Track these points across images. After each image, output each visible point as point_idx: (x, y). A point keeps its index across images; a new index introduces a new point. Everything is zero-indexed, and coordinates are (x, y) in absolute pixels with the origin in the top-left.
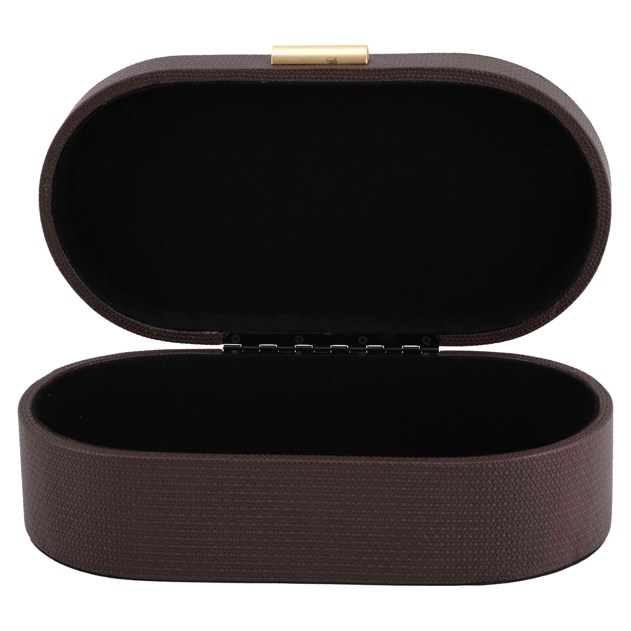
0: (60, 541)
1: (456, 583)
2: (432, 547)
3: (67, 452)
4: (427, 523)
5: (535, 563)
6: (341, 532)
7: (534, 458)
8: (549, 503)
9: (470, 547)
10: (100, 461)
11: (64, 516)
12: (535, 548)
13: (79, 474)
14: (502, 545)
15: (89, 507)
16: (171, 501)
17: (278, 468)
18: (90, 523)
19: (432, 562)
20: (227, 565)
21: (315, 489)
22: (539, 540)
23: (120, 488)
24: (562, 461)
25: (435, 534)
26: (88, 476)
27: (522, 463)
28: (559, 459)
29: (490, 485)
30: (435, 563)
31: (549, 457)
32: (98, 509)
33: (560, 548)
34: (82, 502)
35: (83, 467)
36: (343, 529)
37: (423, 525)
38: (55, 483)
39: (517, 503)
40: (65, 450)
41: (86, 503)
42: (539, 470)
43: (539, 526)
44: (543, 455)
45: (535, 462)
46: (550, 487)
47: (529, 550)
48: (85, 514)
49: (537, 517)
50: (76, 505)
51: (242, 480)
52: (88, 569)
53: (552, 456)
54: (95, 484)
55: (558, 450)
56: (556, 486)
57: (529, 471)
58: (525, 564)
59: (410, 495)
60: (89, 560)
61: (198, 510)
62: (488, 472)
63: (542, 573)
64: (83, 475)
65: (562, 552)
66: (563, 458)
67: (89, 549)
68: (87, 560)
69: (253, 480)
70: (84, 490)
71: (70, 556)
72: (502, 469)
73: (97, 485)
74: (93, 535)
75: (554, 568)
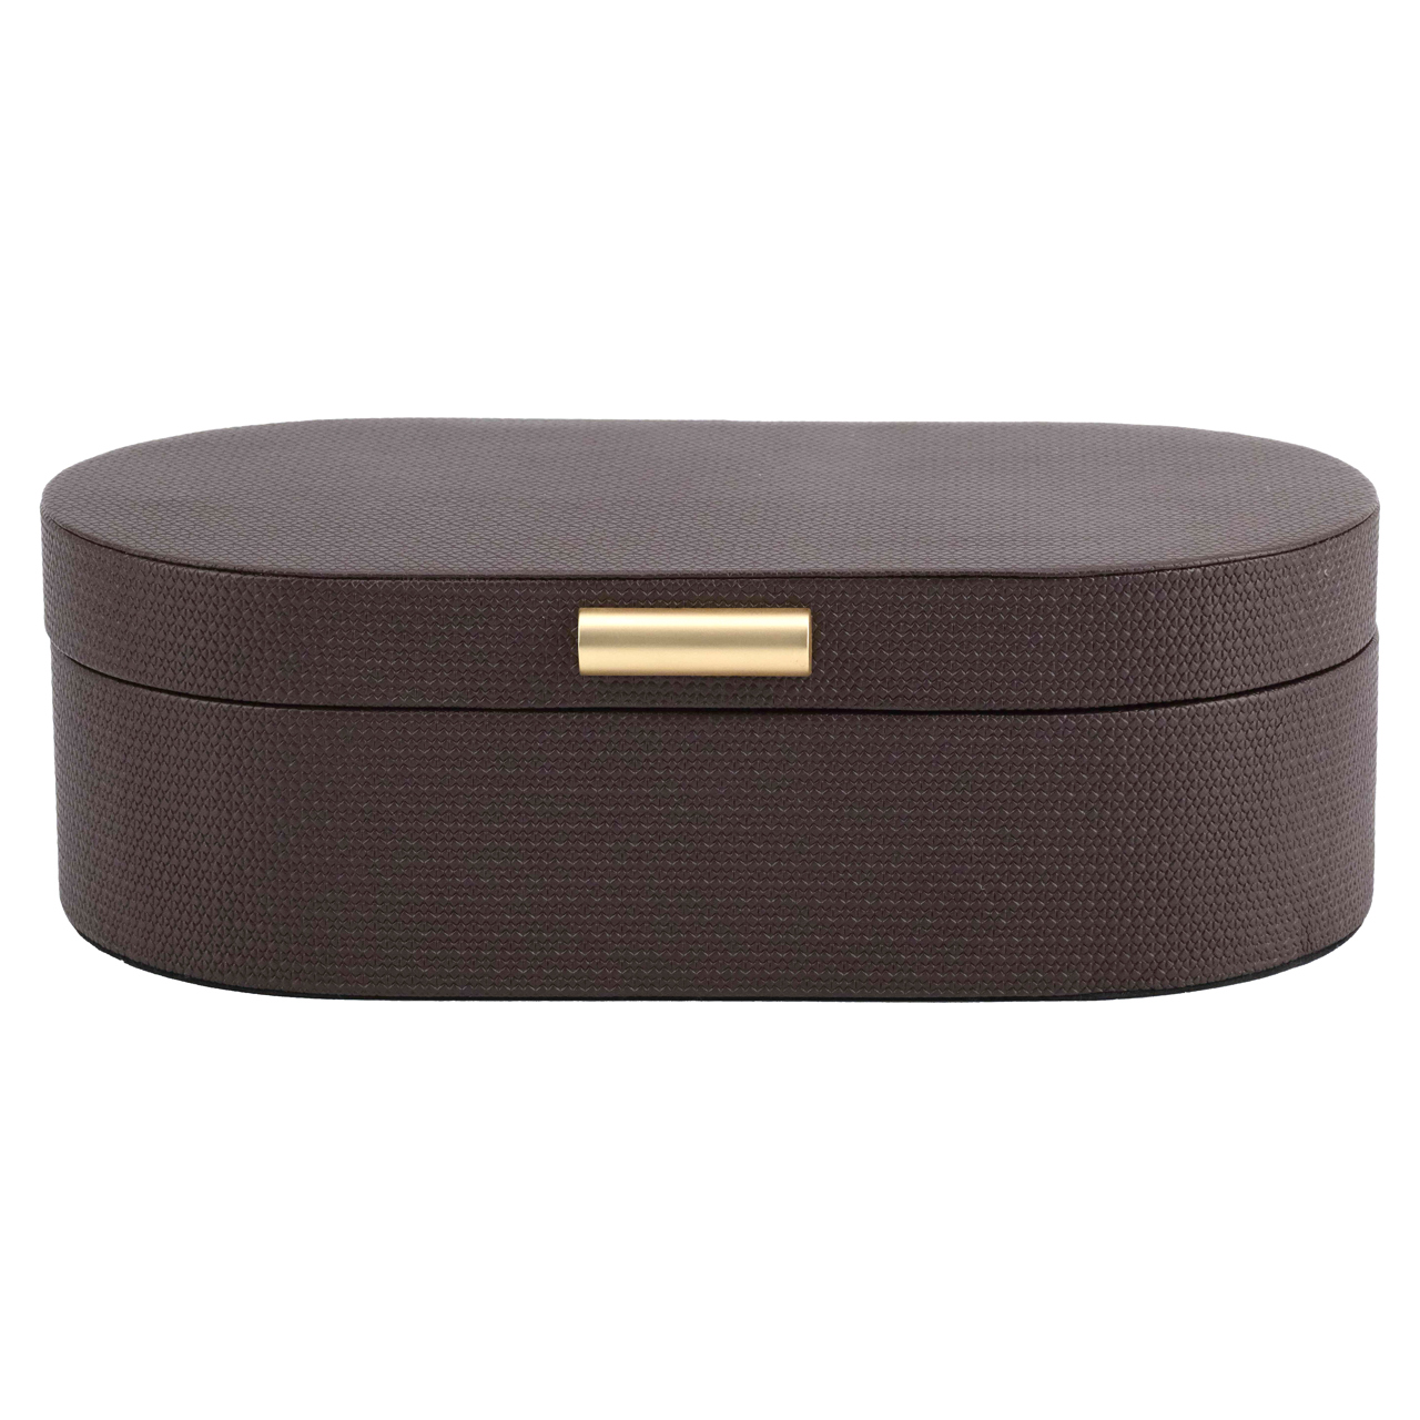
0: (154, 918)
1: (1047, 995)
2: (993, 910)
3: (176, 708)
4: (984, 854)
5: (1219, 951)
6: (791, 878)
7: (1221, 707)
8: (1251, 815)
9: (1078, 910)
10: (252, 723)
11: (165, 859)
12: (1220, 916)
13: (203, 757)
14: (1149, 906)
15: (225, 831)
16: (411, 812)
17: (653, 732)
18: (226, 869)
19: (994, 944)
20: (535, 958)
21: (735, 778)
22: (1229, 897)
23: (297, 782)
24: (1279, 721)
25: (1000, 880)
26: (224, 759)
27: (1193, 717)
28: (1272, 714)
29: (1124, 765)
30: (1001, 947)
31: (1251, 707)
32: (247, 835)
33: (1273, 920)
34: (210, 820)
35: (214, 739)
36: (796, 870)
37: (976, 859)
38: (147, 782)
39: (1183, 811)
40: (172, 703)
41: (217, 822)
42: (1230, 736)
43: (1230, 865)
44: (1239, 702)
45: (1221, 719)
46: (1253, 777)
47: (1207, 919)
48: (215, 848)
49: (1224, 844)
50: (194, 828)
51: (573, 759)
52: (218, 978)
53: (1258, 705)
54: (241, 777)
55: (1270, 694)
56: (1266, 776)
57: (1209, 737)
58: (1197, 953)
59: (946, 791)
60: (222, 955)
61: (473, 831)
62: (1120, 737)
63: (1233, 975)
64: (214, 756)
65: (1276, 931)
66: (1281, 712)
67: (222, 930)
68: (216, 957)
69: (598, 759)
70: (213, 792)
71: (178, 950)
72: (1151, 729)
73: (246, 779)
74: (232, 895)
75: (1259, 965)
